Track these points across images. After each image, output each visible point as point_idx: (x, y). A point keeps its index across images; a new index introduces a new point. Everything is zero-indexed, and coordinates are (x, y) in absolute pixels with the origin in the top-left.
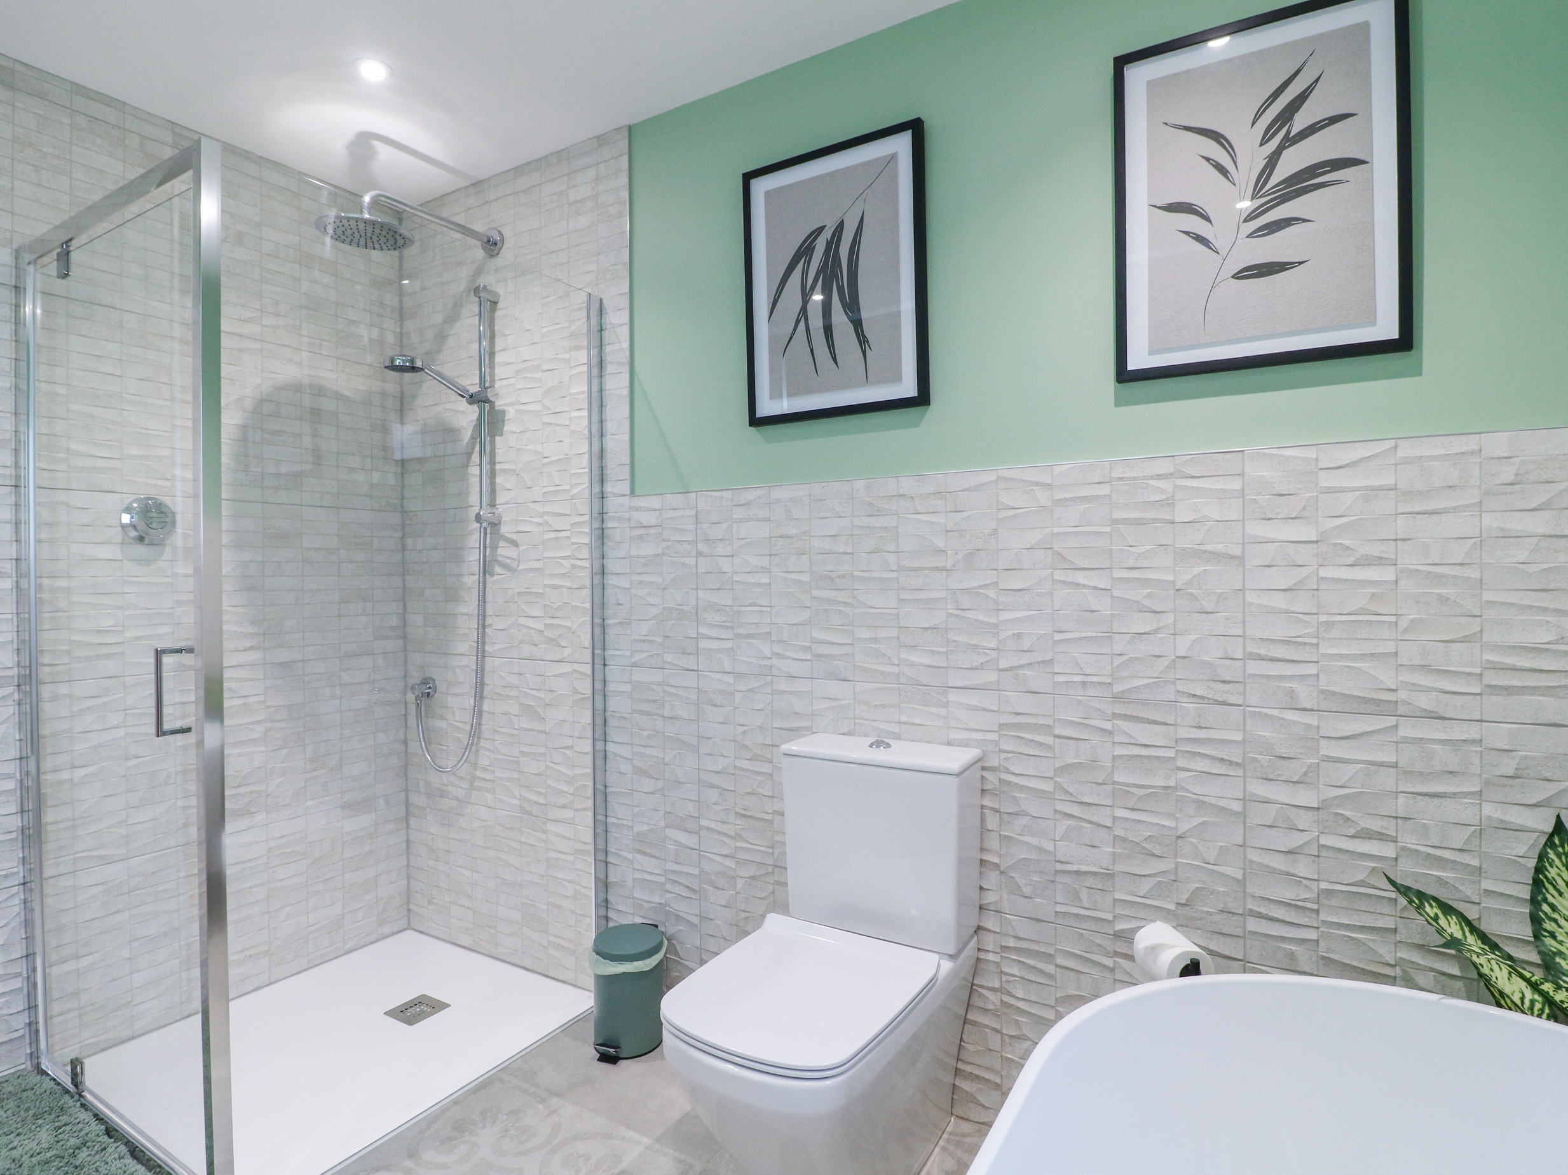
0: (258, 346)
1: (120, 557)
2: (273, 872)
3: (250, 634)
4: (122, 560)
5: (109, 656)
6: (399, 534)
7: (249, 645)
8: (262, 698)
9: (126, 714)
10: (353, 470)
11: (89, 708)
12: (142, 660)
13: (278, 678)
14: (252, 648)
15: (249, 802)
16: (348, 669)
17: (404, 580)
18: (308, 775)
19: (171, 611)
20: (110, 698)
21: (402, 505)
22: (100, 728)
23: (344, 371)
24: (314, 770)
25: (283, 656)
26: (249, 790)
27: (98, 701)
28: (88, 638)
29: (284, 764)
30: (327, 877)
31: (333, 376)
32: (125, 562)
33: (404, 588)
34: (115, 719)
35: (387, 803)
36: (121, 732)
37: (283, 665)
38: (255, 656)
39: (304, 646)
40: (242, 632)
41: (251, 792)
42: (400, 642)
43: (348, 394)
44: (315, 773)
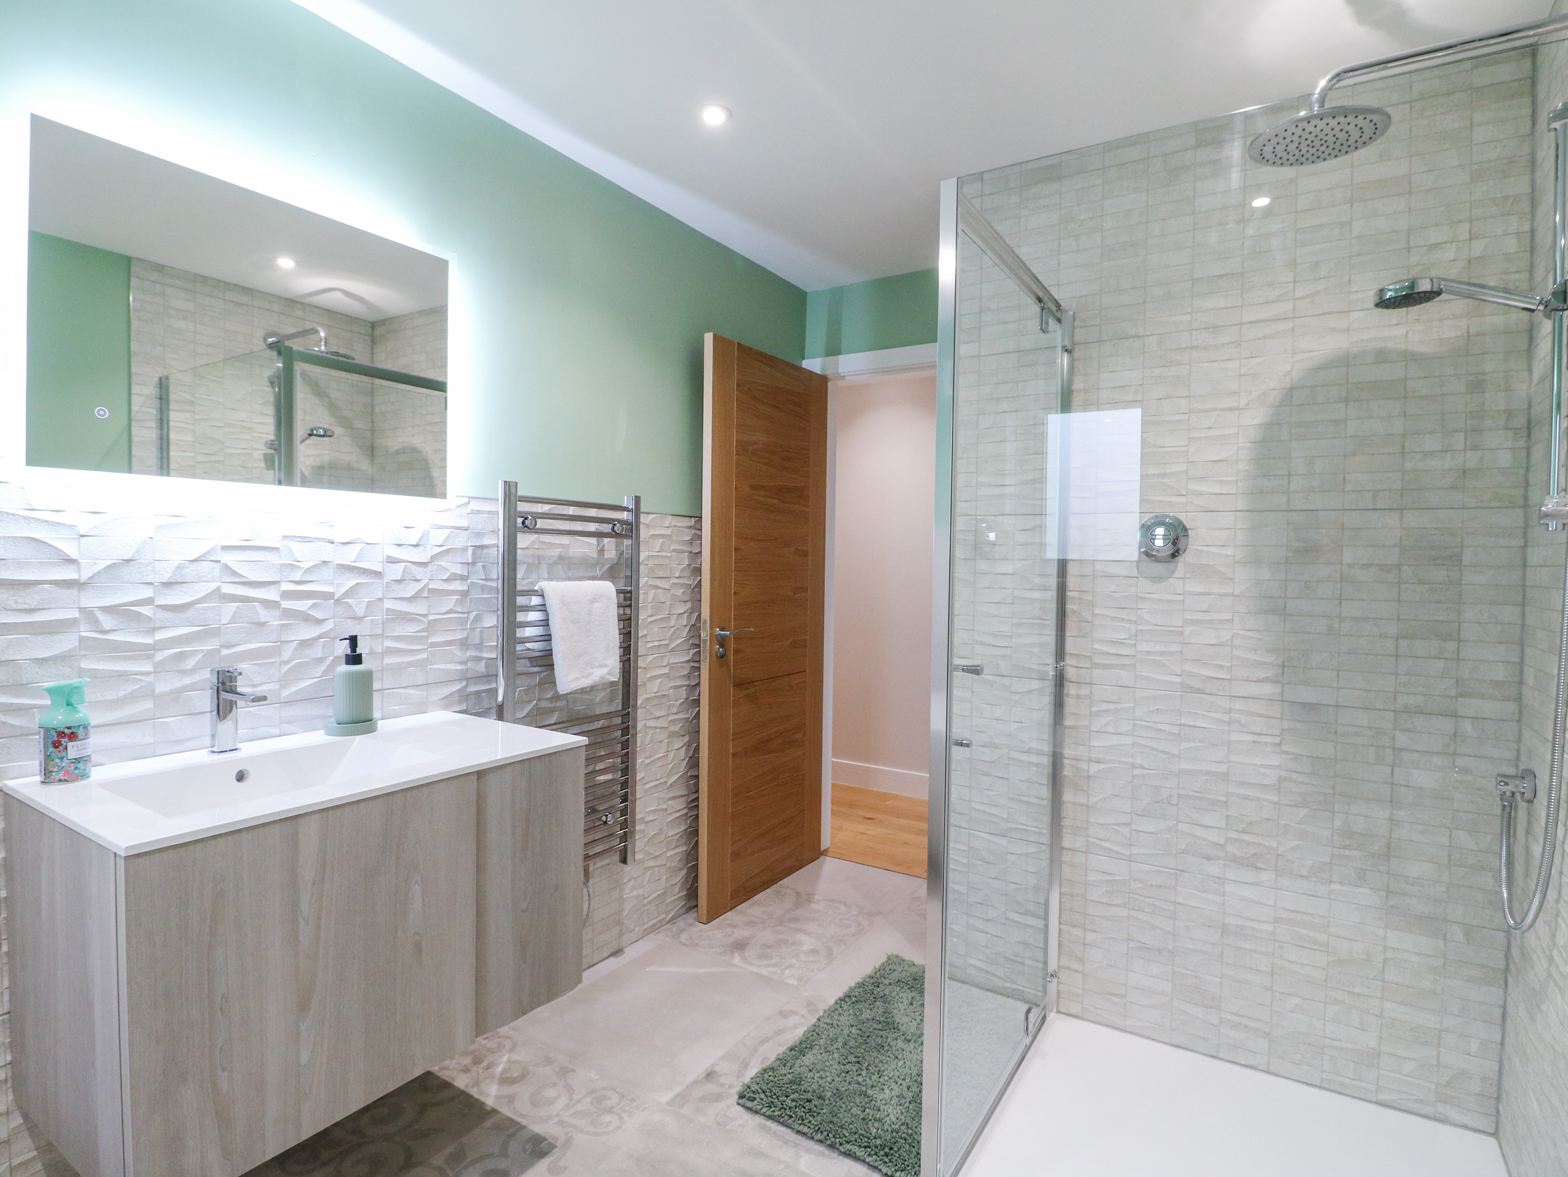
0: (1289, 325)
1: (1136, 575)
2: (1280, 947)
3: (1265, 663)
4: (1137, 577)
5: (1122, 667)
6: (1519, 542)
7: (1263, 676)
8: (1277, 740)
9: (1135, 724)
10: (1428, 454)
11: (1105, 711)
12: (1151, 675)
13: (1299, 721)
14: (1265, 680)
15: (1255, 854)
16: (1408, 730)
17: (1523, 614)
18: (1336, 851)
19: (1180, 629)
20: (1122, 706)
21: (1526, 497)
22: (1112, 732)
23: (1418, 320)
24: (1346, 847)
25: (1308, 695)
26: (1256, 841)
27: (1112, 707)
28: (1106, 649)
29: (1302, 827)
30: (1357, 990)
31: (1401, 331)
32: (1140, 579)
33: (1523, 626)
34: (1125, 727)
35: (1468, 936)
36: (1129, 740)
37: (1309, 707)
38: (1267, 689)
39: (1338, 688)
40: (1255, 660)
41: (1258, 845)
42: (1512, 707)
43: (1425, 349)
44: (1347, 852)
